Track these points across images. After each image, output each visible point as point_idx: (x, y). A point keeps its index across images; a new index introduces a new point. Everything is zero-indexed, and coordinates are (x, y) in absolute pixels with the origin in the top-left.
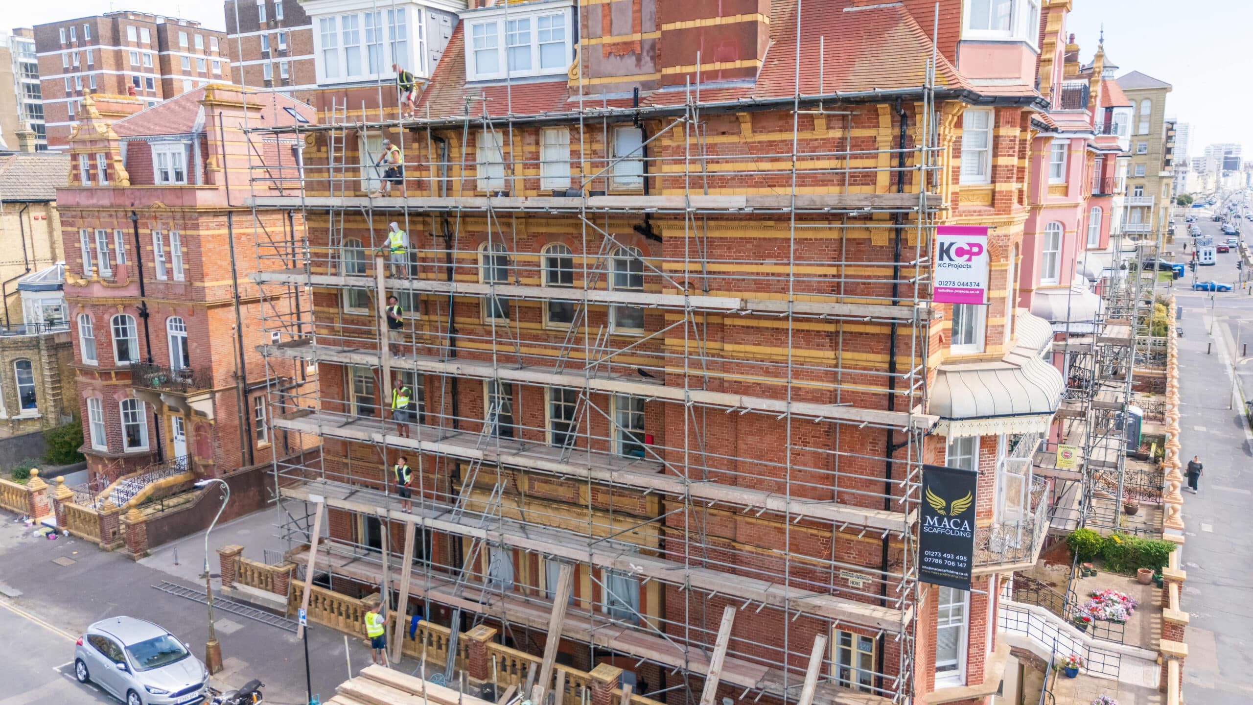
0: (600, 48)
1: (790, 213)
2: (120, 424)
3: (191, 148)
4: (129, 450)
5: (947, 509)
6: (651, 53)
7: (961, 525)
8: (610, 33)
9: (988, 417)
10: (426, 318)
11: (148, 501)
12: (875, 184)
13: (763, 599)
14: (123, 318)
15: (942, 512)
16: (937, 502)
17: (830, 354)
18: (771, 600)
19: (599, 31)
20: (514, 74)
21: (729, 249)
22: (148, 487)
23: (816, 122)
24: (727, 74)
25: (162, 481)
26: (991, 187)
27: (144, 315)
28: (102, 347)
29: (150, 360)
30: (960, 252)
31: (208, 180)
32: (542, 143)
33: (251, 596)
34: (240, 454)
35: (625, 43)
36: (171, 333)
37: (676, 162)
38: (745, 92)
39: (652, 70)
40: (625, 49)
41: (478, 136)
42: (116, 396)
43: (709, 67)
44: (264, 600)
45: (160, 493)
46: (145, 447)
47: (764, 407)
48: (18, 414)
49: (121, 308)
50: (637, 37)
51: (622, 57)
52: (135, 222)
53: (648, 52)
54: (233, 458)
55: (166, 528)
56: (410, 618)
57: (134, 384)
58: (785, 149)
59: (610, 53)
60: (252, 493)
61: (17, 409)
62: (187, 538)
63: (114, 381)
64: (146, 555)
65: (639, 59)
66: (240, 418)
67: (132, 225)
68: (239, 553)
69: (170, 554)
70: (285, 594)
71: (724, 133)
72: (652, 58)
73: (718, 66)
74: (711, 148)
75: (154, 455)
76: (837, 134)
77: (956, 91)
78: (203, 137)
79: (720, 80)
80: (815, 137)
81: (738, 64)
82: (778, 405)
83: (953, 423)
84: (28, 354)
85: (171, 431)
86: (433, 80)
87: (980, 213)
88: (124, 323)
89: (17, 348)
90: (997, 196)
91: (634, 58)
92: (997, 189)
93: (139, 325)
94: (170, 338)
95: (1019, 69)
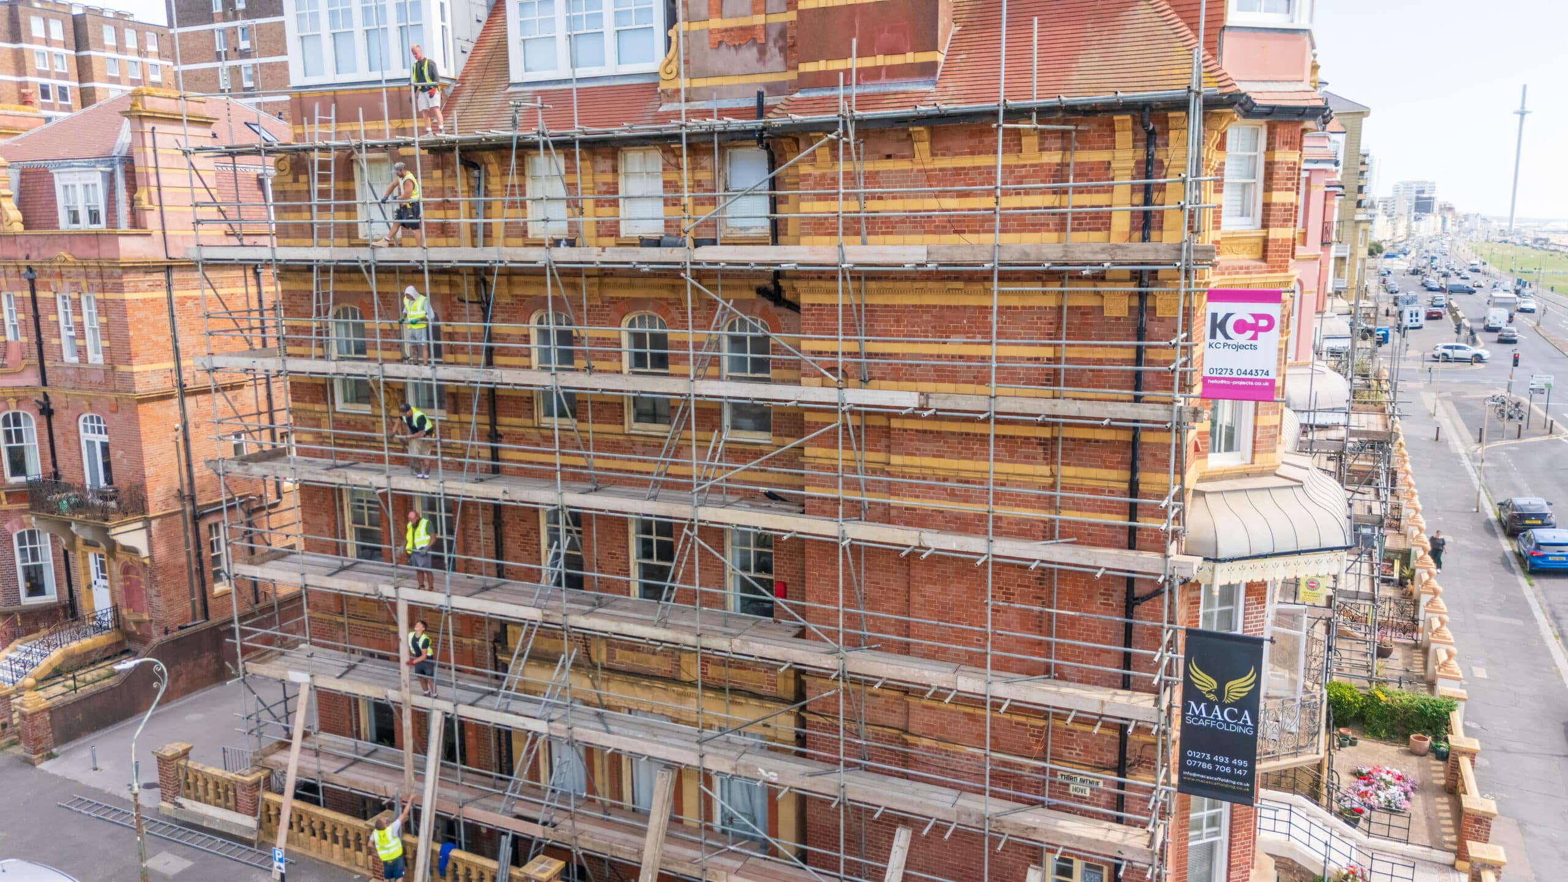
0: (706, 34)
1: (992, 271)
2: (14, 564)
4: (28, 601)
5: (1220, 692)
6: (780, 43)
7: (1239, 717)
8: (720, 13)
9: (1266, 556)
10: (455, 418)
11: (56, 673)
12: (1109, 229)
13: (953, 818)
14: (16, 417)
15: (1212, 697)
16: (1205, 682)
17: (1045, 470)
18: (964, 819)
19: (704, 12)
20: (581, 73)
21: (897, 321)
22: (56, 655)
23: (1024, 140)
24: (893, 72)
25: (75, 645)
26: (1262, 233)
27: (46, 411)
29: (56, 475)
30: (1241, 326)
31: (136, 221)
32: (621, 170)
33: (204, 817)
34: (189, 604)
35: (742, 29)
36: (85, 436)
37: (820, 198)
38: (922, 97)
39: (781, 68)
40: (743, 36)
41: (528, 159)
42: (7, 526)
43: (868, 62)
44: (223, 821)
45: (73, 662)
46: (51, 596)
47: (954, 547)
49: (12, 403)
50: (759, 20)
51: (737, 48)
52: (32, 282)
53: (776, 41)
54: (178, 610)
55: (80, 717)
56: (438, 847)
57: (32, 509)
58: (979, 179)
59: (720, 43)
60: (205, 661)
62: (110, 729)
63: (6, 504)
64: (51, 756)
65: (762, 51)
66: (188, 553)
67: (28, 286)
68: (185, 754)
69: (86, 754)
70: (254, 815)
71: (889, 157)
72: (782, 50)
73: (880, 60)
74: (872, 178)
75: (64, 607)
76: (1053, 158)
77: (1230, 96)
78: (129, 162)
79: (883, 80)
80: (1022, 162)
81: (910, 58)
82: (973, 544)
83: (1219, 567)
85: (87, 573)
86: (462, 80)
87: (1248, 270)
88: (17, 422)
90: (1271, 247)
91: (755, 50)
92: (1271, 237)
93: (39, 425)
94: (84, 444)
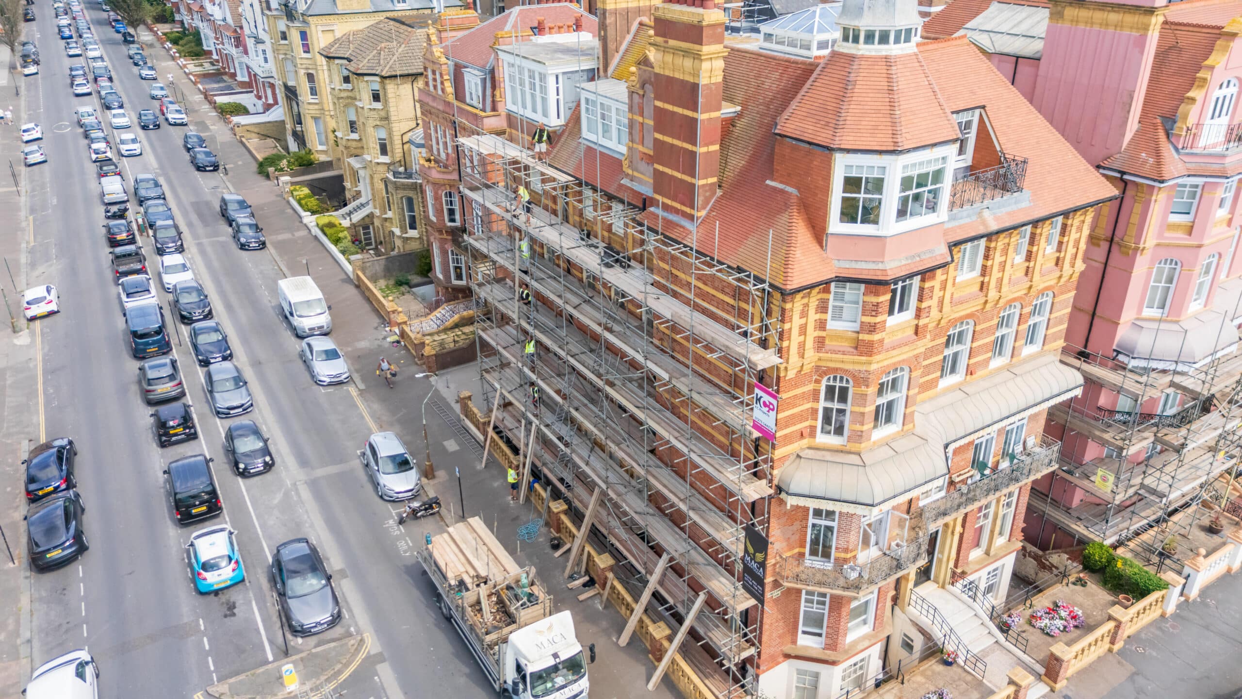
2: (450, 263)
3: (484, 81)
4: (455, 282)
5: (754, 555)
7: (759, 569)
8: (642, 144)
11: (456, 326)
15: (752, 556)
16: (751, 550)
19: (637, 140)
20: (606, 145)
22: (458, 316)
25: (465, 313)
26: (856, 335)
28: (439, 212)
30: (765, 404)
31: (494, 109)
33: (471, 429)
35: (650, 156)
42: (447, 246)
44: (476, 435)
46: (463, 282)
48: (406, 233)
51: (648, 164)
52: (455, 128)
55: (449, 359)
56: (532, 479)
59: (642, 158)
61: (406, 229)
62: (462, 366)
63: (445, 236)
64: (437, 374)
68: (469, 398)
70: (482, 433)
75: (467, 289)
78: (492, 72)
81: (688, 210)
84: (411, 194)
86: (566, 125)
87: (844, 353)
88: (450, 197)
89: (404, 189)
93: (459, 200)
95: (883, 255)
